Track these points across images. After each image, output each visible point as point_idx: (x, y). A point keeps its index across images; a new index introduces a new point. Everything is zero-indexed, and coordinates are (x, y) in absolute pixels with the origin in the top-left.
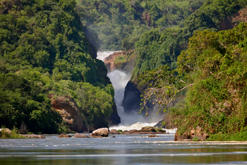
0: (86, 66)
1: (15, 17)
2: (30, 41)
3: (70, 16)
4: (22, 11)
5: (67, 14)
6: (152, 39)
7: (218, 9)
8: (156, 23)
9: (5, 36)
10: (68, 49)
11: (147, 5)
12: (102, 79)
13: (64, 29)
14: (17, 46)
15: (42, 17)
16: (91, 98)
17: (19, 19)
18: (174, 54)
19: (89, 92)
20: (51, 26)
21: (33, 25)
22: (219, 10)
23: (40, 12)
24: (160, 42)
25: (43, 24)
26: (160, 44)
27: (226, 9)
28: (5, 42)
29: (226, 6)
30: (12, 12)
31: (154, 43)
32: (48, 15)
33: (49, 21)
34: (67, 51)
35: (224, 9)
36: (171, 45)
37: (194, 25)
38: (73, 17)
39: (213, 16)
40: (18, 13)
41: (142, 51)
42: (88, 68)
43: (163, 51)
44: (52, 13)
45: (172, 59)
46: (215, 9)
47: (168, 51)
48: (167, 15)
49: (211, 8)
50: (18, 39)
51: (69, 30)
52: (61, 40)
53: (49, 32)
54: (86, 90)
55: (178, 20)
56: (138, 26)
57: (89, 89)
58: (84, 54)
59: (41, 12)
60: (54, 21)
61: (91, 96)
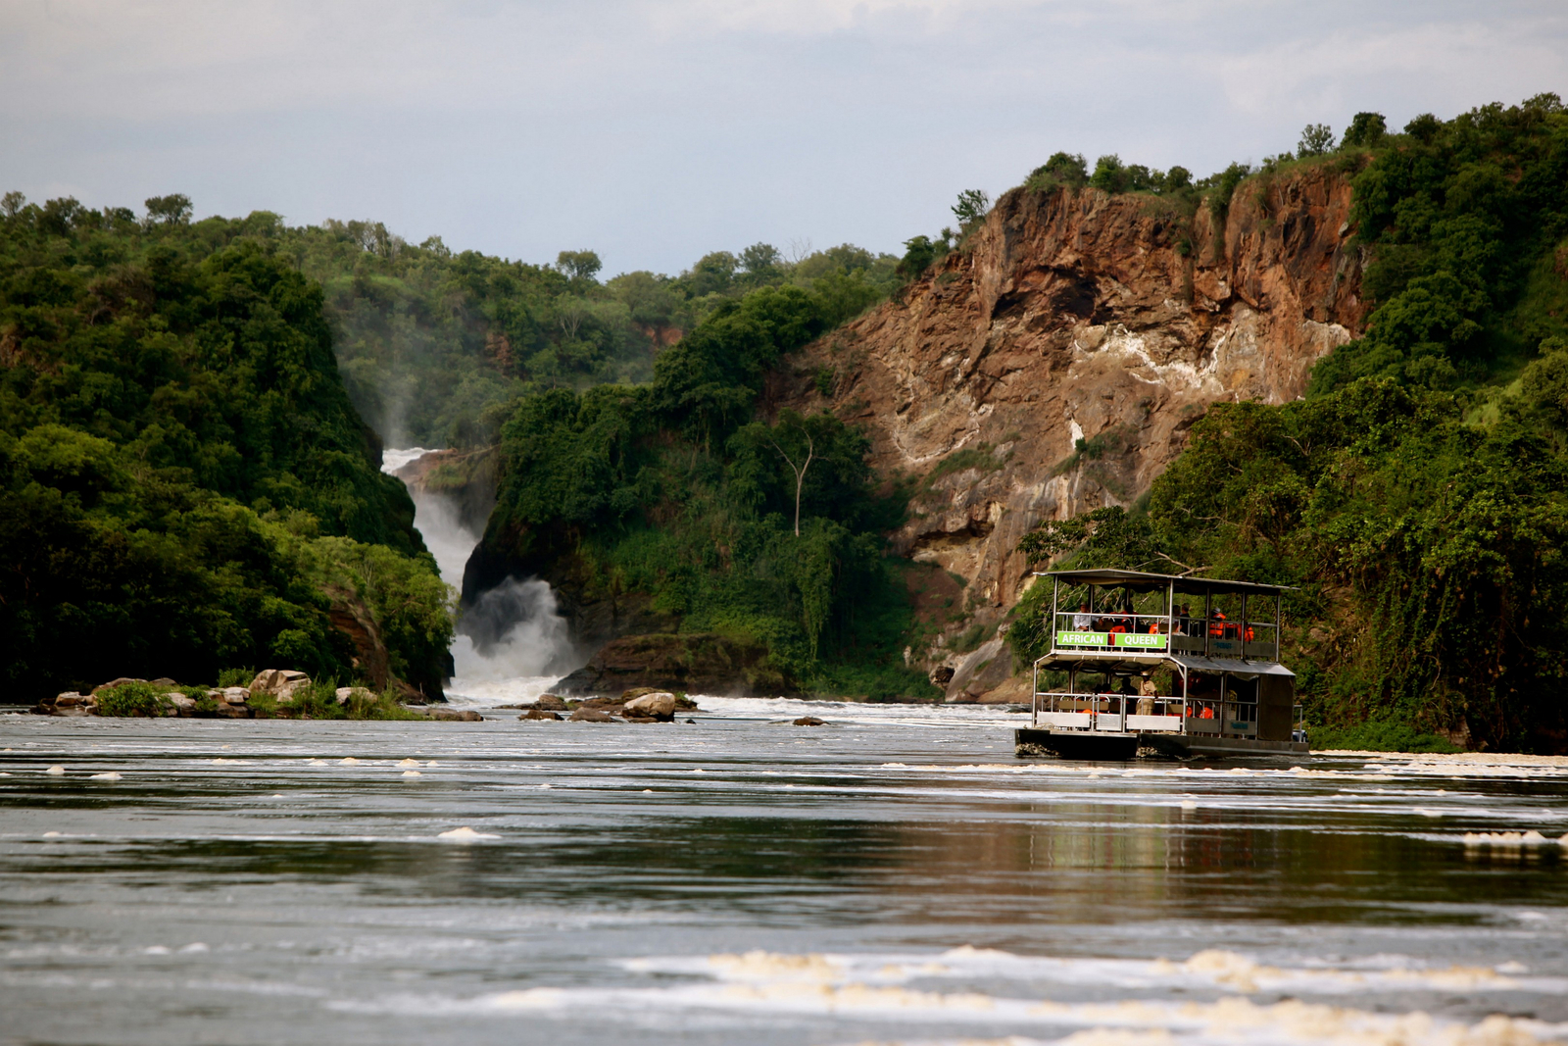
0: (355, 495)
1: (134, 333)
2: (179, 411)
3: (303, 338)
4: (155, 319)
5: (295, 332)
6: (555, 415)
7: (756, 329)
8: (528, 364)
9: (105, 392)
10: (299, 438)
11: (499, 310)
12: (401, 534)
13: (287, 375)
14: (141, 426)
15: (218, 339)
16: (395, 594)
17: (147, 343)
18: (620, 464)
19: (389, 575)
20: (244, 369)
21: (191, 360)
22: (762, 333)
23: (209, 323)
24: (578, 424)
25: (220, 358)
26: (579, 431)
27: (782, 329)
28: (105, 413)
29: (782, 321)
30: (125, 319)
31: (561, 427)
32: (238, 331)
33: (240, 352)
34: (295, 446)
35: (773, 330)
36: (611, 436)
37: (682, 376)
38: (315, 341)
39: (741, 350)
40: (144, 323)
41: (523, 454)
42: (361, 500)
43: (588, 452)
44: (250, 326)
45: (615, 480)
46: (749, 328)
47: (604, 452)
48: (563, 342)
49: (737, 326)
50: (144, 403)
51: (302, 378)
52: (276, 410)
53: (241, 384)
54: (377, 569)
55: (595, 359)
56: (474, 374)
57: (387, 564)
58: (349, 457)
59: (215, 321)
60: (257, 350)
61: (395, 587)
